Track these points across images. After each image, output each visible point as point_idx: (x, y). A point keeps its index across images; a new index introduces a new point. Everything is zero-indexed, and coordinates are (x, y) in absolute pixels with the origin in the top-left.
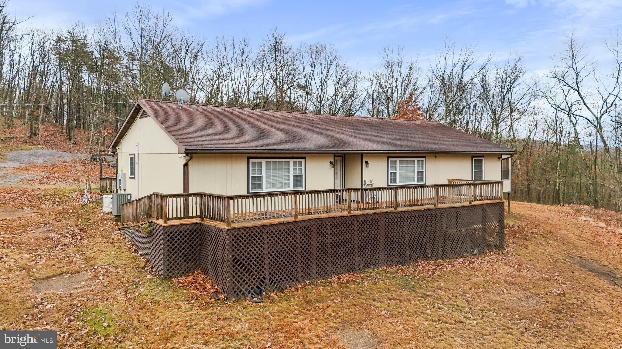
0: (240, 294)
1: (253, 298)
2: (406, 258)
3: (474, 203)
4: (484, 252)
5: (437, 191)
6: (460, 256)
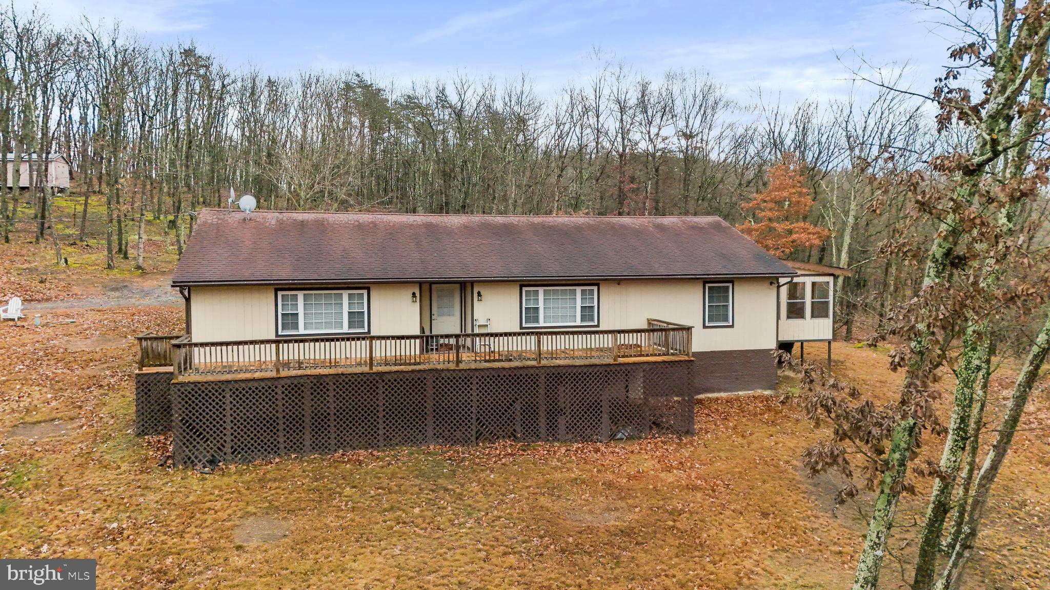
0: (189, 462)
1: (204, 467)
2: (469, 436)
3: (621, 360)
4: (641, 438)
5: (539, 341)
6: (585, 439)
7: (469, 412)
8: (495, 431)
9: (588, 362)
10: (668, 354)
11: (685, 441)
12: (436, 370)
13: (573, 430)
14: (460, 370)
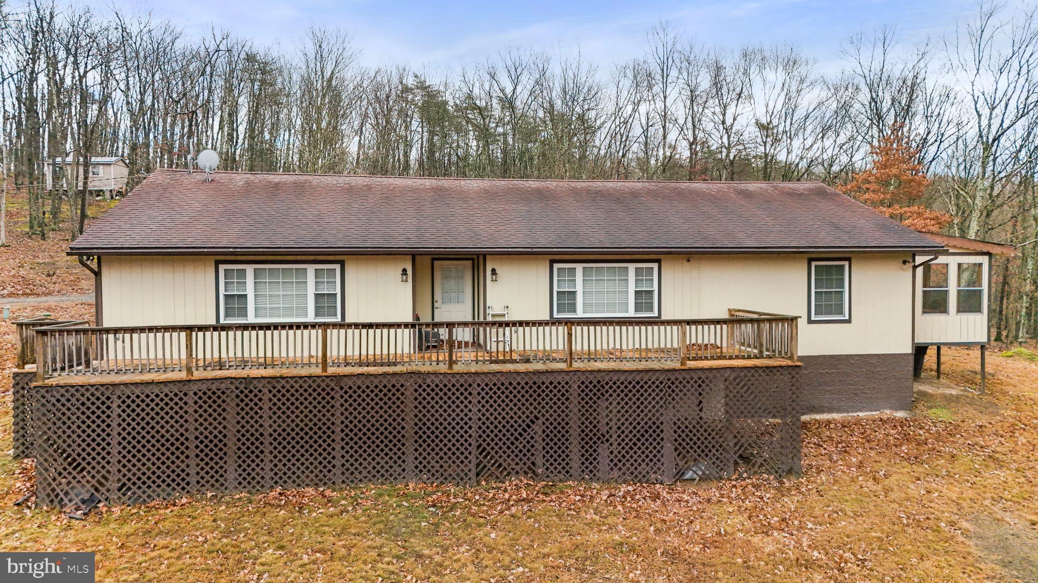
0: (56, 501)
2: (466, 470)
3: (691, 364)
4: (721, 478)
5: (570, 334)
6: (639, 479)
7: (466, 436)
8: (505, 465)
9: (642, 365)
10: (761, 357)
11: (787, 484)
12: (419, 374)
13: (620, 465)
14: (453, 375)
